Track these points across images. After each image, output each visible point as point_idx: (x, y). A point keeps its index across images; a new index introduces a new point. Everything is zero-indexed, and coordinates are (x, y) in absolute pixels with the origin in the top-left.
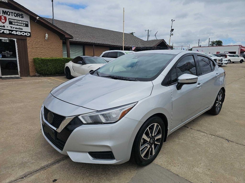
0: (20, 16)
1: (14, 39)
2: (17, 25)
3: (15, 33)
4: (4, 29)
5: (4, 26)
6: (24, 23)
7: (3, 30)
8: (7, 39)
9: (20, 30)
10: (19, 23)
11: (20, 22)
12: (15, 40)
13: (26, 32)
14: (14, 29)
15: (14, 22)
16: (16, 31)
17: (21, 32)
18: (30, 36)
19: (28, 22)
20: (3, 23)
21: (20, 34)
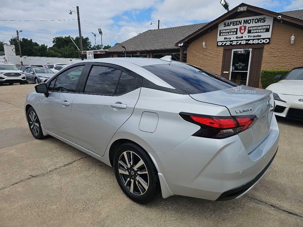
0: (262, 21)
1: (249, 49)
2: (256, 32)
3: (252, 43)
4: (242, 40)
5: (242, 37)
6: (265, 27)
7: (240, 42)
8: (242, 50)
9: (259, 38)
10: (258, 29)
11: (261, 28)
12: (251, 50)
13: (264, 39)
14: (252, 38)
15: (253, 30)
16: (253, 40)
17: (258, 39)
18: (268, 43)
19: (270, 25)
20: (242, 33)
21: (257, 42)
